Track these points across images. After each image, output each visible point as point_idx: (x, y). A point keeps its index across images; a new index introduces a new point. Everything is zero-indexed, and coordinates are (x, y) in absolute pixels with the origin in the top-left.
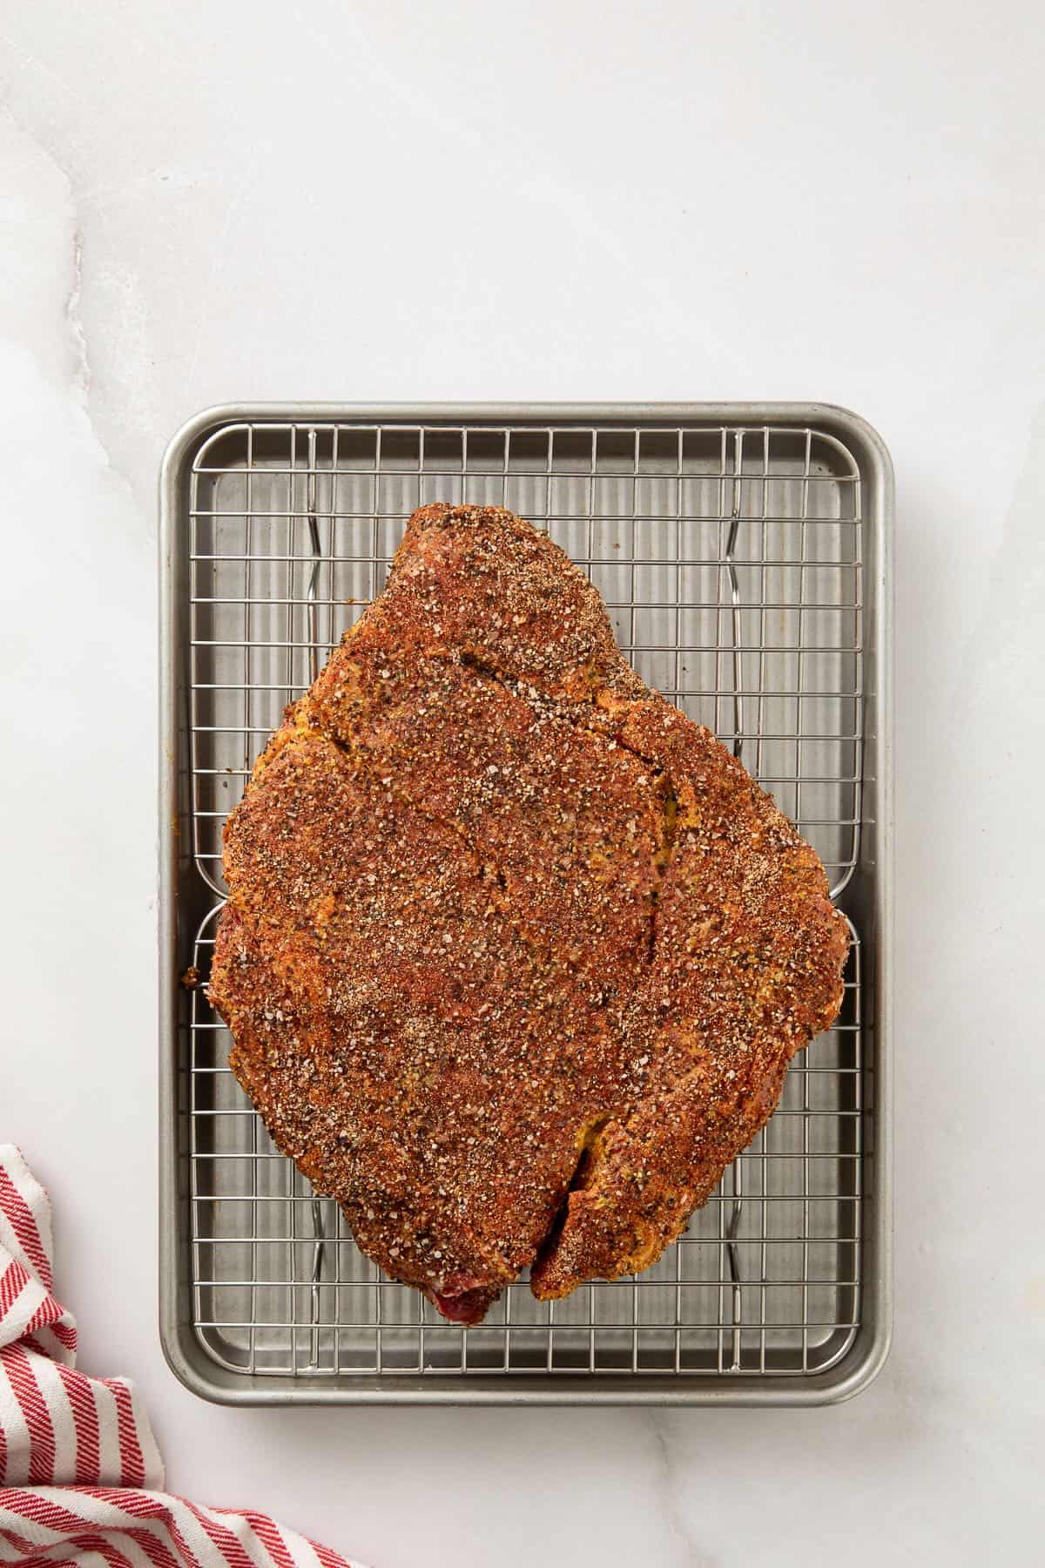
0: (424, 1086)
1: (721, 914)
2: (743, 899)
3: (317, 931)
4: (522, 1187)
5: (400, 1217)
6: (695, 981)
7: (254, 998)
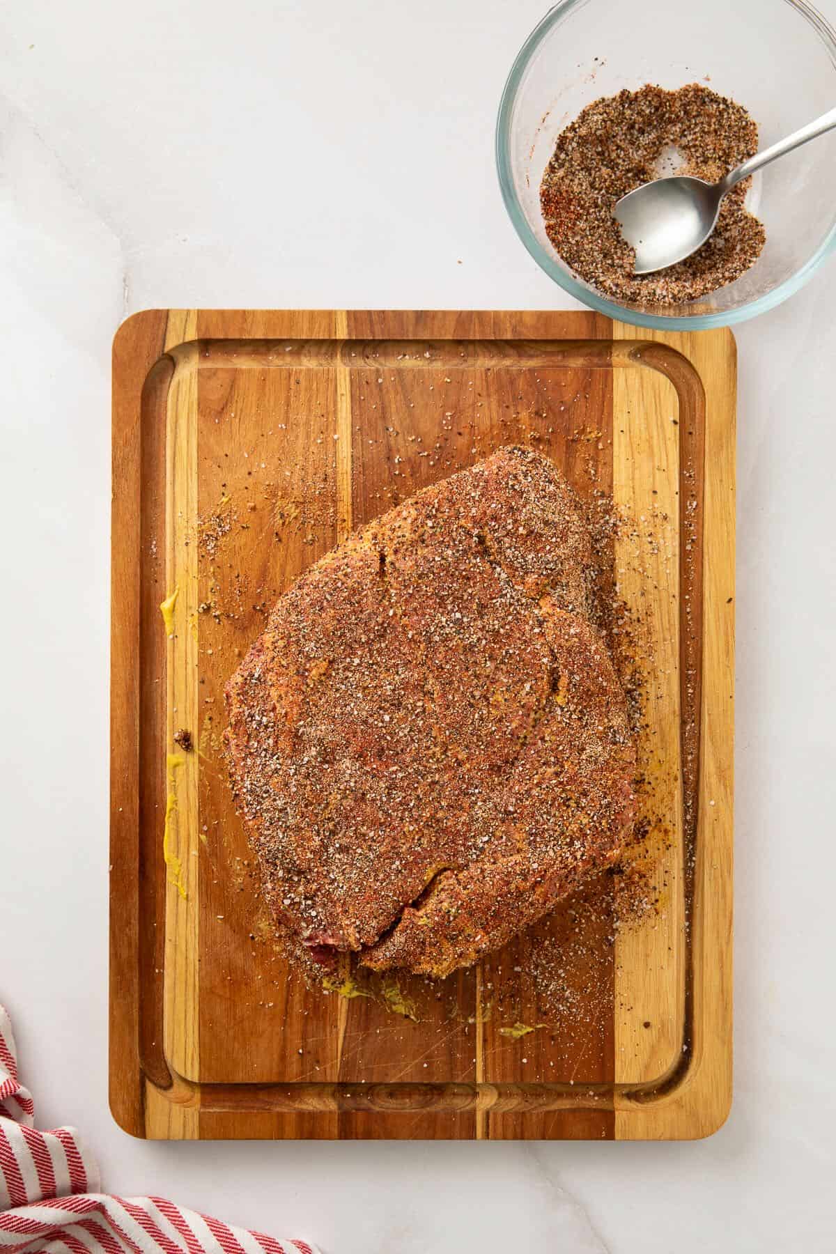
0: (341, 805)
1: (562, 767)
2: (579, 763)
3: (308, 681)
4: (383, 893)
5: (299, 880)
6: (535, 802)
7: (252, 703)
